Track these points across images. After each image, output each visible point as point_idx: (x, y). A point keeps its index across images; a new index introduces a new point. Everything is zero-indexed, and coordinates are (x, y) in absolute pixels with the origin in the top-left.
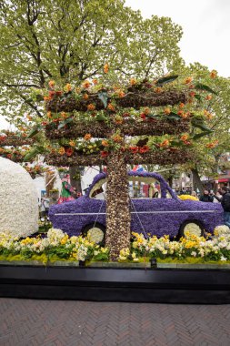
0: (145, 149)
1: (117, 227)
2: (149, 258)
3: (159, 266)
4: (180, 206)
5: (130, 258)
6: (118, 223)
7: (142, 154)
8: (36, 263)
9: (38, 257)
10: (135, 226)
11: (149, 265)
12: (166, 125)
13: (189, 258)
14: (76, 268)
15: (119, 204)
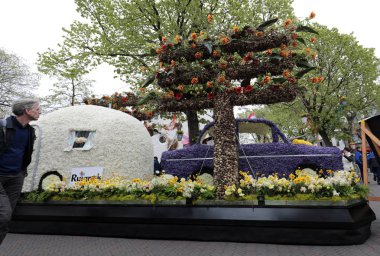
0: (249, 88)
2: (256, 196)
3: (268, 203)
4: (292, 149)
5: (235, 193)
6: (224, 160)
8: (146, 202)
9: (148, 196)
11: (256, 203)
13: (299, 195)
14: (183, 206)
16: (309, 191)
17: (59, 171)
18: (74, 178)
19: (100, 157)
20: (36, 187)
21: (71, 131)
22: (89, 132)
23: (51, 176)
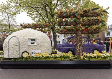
0: (88, 29)
1: (80, 51)
2: (88, 58)
3: (91, 60)
4: (93, 45)
5: (84, 58)
6: (80, 49)
7: (87, 31)
8: (58, 60)
9: (59, 59)
10: (84, 50)
11: (88, 60)
12: (94, 23)
13: (98, 58)
14: (69, 61)
15: (80, 44)
16: (101, 57)
17: (27, 51)
18: (33, 53)
19: (40, 47)
20: (21, 56)
21: (29, 39)
22: (35, 39)
23: (25, 53)
